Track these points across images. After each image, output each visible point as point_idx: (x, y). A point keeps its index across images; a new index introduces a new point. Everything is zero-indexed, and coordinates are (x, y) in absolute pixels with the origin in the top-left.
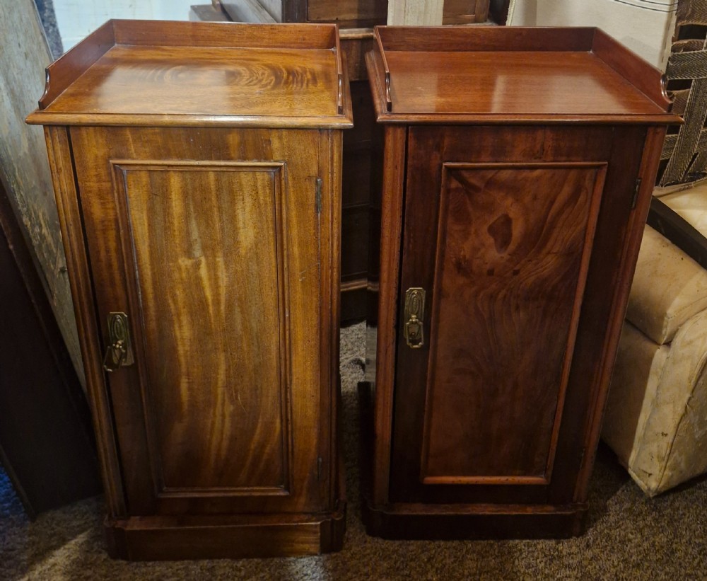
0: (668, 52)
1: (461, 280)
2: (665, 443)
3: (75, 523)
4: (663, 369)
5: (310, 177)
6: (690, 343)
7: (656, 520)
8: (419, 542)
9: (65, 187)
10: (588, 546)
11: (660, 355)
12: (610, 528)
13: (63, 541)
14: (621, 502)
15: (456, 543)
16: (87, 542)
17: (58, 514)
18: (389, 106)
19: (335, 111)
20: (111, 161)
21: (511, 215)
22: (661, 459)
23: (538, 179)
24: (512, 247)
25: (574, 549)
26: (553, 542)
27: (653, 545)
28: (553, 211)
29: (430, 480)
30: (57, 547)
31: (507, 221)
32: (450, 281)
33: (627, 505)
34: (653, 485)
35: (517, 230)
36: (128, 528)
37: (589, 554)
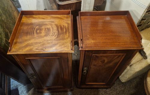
1: (94, 67)
5: (66, 58)
7: (122, 85)
8: (85, 89)
10: (111, 90)
12: (115, 87)
15: (90, 89)
17: (29, 85)
18: (82, 47)
19: (70, 49)
20: (26, 58)
22: (125, 80)
24: (104, 63)
25: (109, 91)
26: (105, 89)
29: (87, 83)
31: (104, 60)
32: (92, 67)
34: (123, 81)
35: (106, 61)
36: (40, 91)
37: (111, 92)
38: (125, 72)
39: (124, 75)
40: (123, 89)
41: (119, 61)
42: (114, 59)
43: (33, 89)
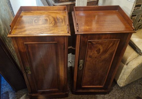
0: (133, 10)
1: (90, 59)
2: (124, 81)
3: (23, 93)
4: (125, 69)
5: (62, 44)
6: (131, 65)
7: (121, 91)
8: (81, 95)
9: (16, 47)
10: (110, 96)
11: (125, 66)
12: (113, 92)
13: (22, 96)
14: (115, 88)
15: (87, 95)
16: (26, 96)
17: (20, 91)
18: (78, 31)
19: (67, 32)
20: (24, 43)
21: (100, 48)
22: (123, 82)
23: (106, 42)
24: (100, 53)
25: (107, 96)
26: (103, 95)
27: (121, 95)
28: (108, 48)
29: (83, 87)
30: (21, 97)
31: (100, 49)
32: (88, 59)
33: (116, 88)
34: (121, 86)
35: (101, 51)
36: (33, 95)
37: (110, 97)
38: (123, 73)
39: (122, 77)
40: (122, 94)
41: (114, 50)
42: (110, 48)
43: (25, 95)
